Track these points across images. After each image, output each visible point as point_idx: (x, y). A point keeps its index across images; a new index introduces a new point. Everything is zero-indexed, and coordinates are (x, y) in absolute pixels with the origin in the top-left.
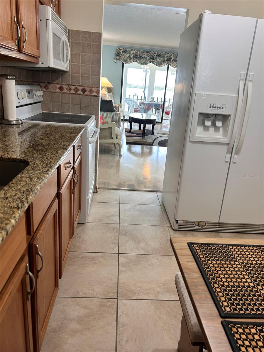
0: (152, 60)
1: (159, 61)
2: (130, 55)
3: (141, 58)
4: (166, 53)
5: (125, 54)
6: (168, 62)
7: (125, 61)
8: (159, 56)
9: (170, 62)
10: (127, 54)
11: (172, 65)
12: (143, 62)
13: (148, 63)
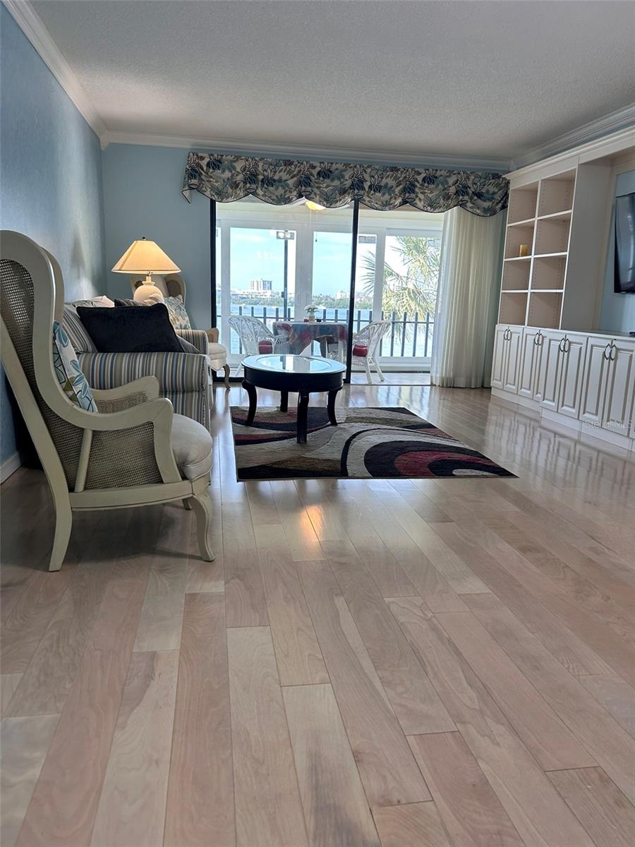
0: (303, 188)
1: (326, 190)
2: (232, 175)
3: (268, 182)
4: (346, 165)
5: (218, 172)
6: (356, 191)
7: (217, 194)
8: (326, 174)
9: (361, 192)
10: (223, 171)
11: (369, 201)
12: (277, 197)
13: (295, 198)
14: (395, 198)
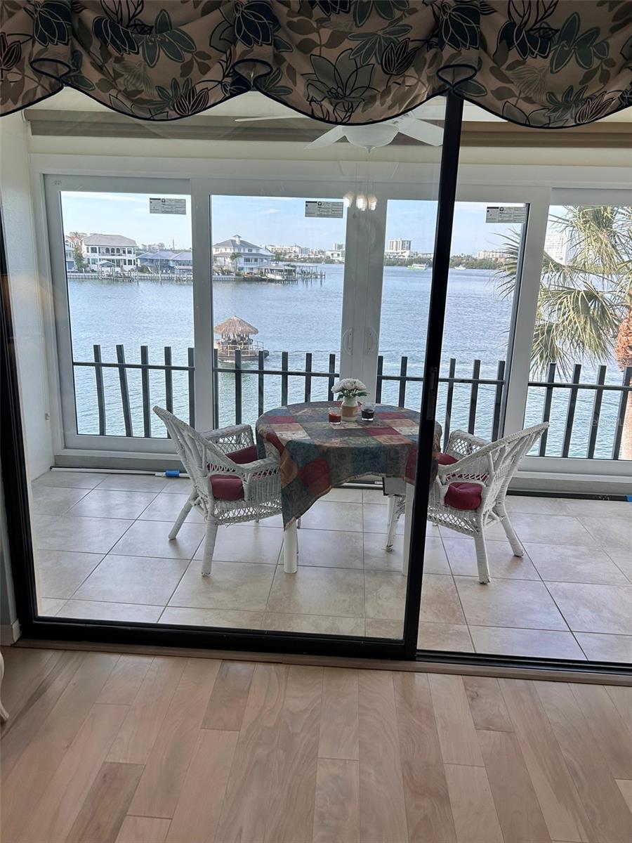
1: (331, 54)
6: (448, 51)
9: (470, 55)
11: (499, 94)
13: (217, 93)
14: (605, 79)
